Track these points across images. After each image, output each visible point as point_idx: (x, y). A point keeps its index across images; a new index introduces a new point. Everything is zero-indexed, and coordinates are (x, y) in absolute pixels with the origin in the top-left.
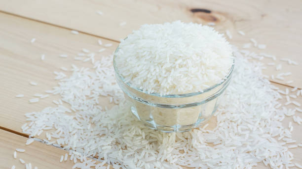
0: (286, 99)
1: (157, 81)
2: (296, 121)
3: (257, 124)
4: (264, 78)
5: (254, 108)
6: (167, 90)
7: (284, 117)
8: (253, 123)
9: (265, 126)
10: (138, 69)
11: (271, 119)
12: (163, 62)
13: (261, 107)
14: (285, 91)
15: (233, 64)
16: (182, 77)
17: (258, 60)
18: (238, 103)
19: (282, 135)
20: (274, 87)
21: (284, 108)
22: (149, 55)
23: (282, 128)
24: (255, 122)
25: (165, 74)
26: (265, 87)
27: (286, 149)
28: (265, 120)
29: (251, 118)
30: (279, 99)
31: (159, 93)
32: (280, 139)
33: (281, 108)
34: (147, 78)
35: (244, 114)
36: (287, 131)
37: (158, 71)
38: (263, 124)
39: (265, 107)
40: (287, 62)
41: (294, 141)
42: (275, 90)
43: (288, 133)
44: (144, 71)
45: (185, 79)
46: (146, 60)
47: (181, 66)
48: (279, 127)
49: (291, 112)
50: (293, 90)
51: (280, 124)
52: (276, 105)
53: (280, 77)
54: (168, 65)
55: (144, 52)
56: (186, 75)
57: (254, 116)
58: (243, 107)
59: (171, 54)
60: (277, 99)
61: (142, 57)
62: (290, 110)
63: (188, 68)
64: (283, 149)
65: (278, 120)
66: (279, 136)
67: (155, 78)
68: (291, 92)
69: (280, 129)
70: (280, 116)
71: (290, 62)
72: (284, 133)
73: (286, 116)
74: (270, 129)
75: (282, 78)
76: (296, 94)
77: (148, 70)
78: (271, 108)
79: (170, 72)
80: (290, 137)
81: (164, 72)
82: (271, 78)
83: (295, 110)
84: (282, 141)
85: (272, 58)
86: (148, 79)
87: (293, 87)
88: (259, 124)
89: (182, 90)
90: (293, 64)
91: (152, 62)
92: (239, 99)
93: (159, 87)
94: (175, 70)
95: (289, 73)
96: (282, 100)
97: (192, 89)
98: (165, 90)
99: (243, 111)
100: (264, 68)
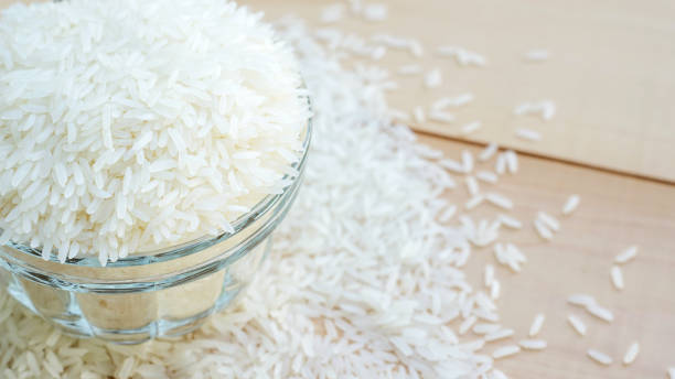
0: (465, 187)
1: (82, 215)
2: (502, 260)
3: (392, 283)
4: (393, 124)
5: (377, 231)
6: (121, 243)
7: (467, 252)
8: (378, 284)
9: (417, 289)
10: (16, 181)
11: (431, 262)
12: (93, 149)
13: (398, 225)
14: (461, 161)
15: (310, 115)
16: (161, 192)
17: (367, 59)
18: (327, 219)
19: (472, 314)
20: (426, 148)
21: (466, 220)
22: (44, 127)
23: (467, 288)
24: (384, 279)
25: (105, 189)
26: (401, 155)
27: (486, 360)
28: (413, 269)
29: (372, 268)
30: (447, 192)
31: (97, 255)
32: (464, 328)
33: (455, 222)
34: (49, 207)
35: (352, 255)
36: (481, 298)
37: (80, 180)
38: (409, 281)
39: (409, 222)
40: (455, 59)
41: (508, 332)
42: (433, 160)
43: (488, 306)
44: (37, 184)
45: (173, 196)
46: (37, 147)
47: (152, 155)
48: (457, 289)
49: (488, 233)
50: (486, 154)
51: (458, 277)
52: (442, 212)
53: (439, 112)
54: (111, 157)
55: (27, 116)
56: (173, 185)
57: (380, 259)
58: (345, 231)
59: (115, 120)
60: (439, 191)
61: (23, 135)
62: (484, 224)
63: (176, 159)
64: (480, 365)
65: (453, 265)
66: (461, 318)
67: (75, 207)
68: (479, 163)
69: (463, 295)
70: (457, 250)
71: (464, 56)
72: (476, 306)
73: (475, 247)
74: (431, 297)
75: (447, 116)
76: (493, 169)
77: (49, 181)
78: (427, 226)
79: (122, 177)
80: (494, 317)
81: (100, 182)
82: (414, 118)
83: (496, 225)
84: (474, 334)
85: (408, 50)
86: (54, 213)
87: (483, 146)
88: (399, 282)
89: (166, 235)
90: (473, 65)
91: (57, 152)
92: (328, 204)
93: (91, 235)
94: (134, 171)
95: (465, 98)
96: (456, 195)
97: (199, 228)
98: (115, 244)
99: (346, 243)
100: (391, 85)
